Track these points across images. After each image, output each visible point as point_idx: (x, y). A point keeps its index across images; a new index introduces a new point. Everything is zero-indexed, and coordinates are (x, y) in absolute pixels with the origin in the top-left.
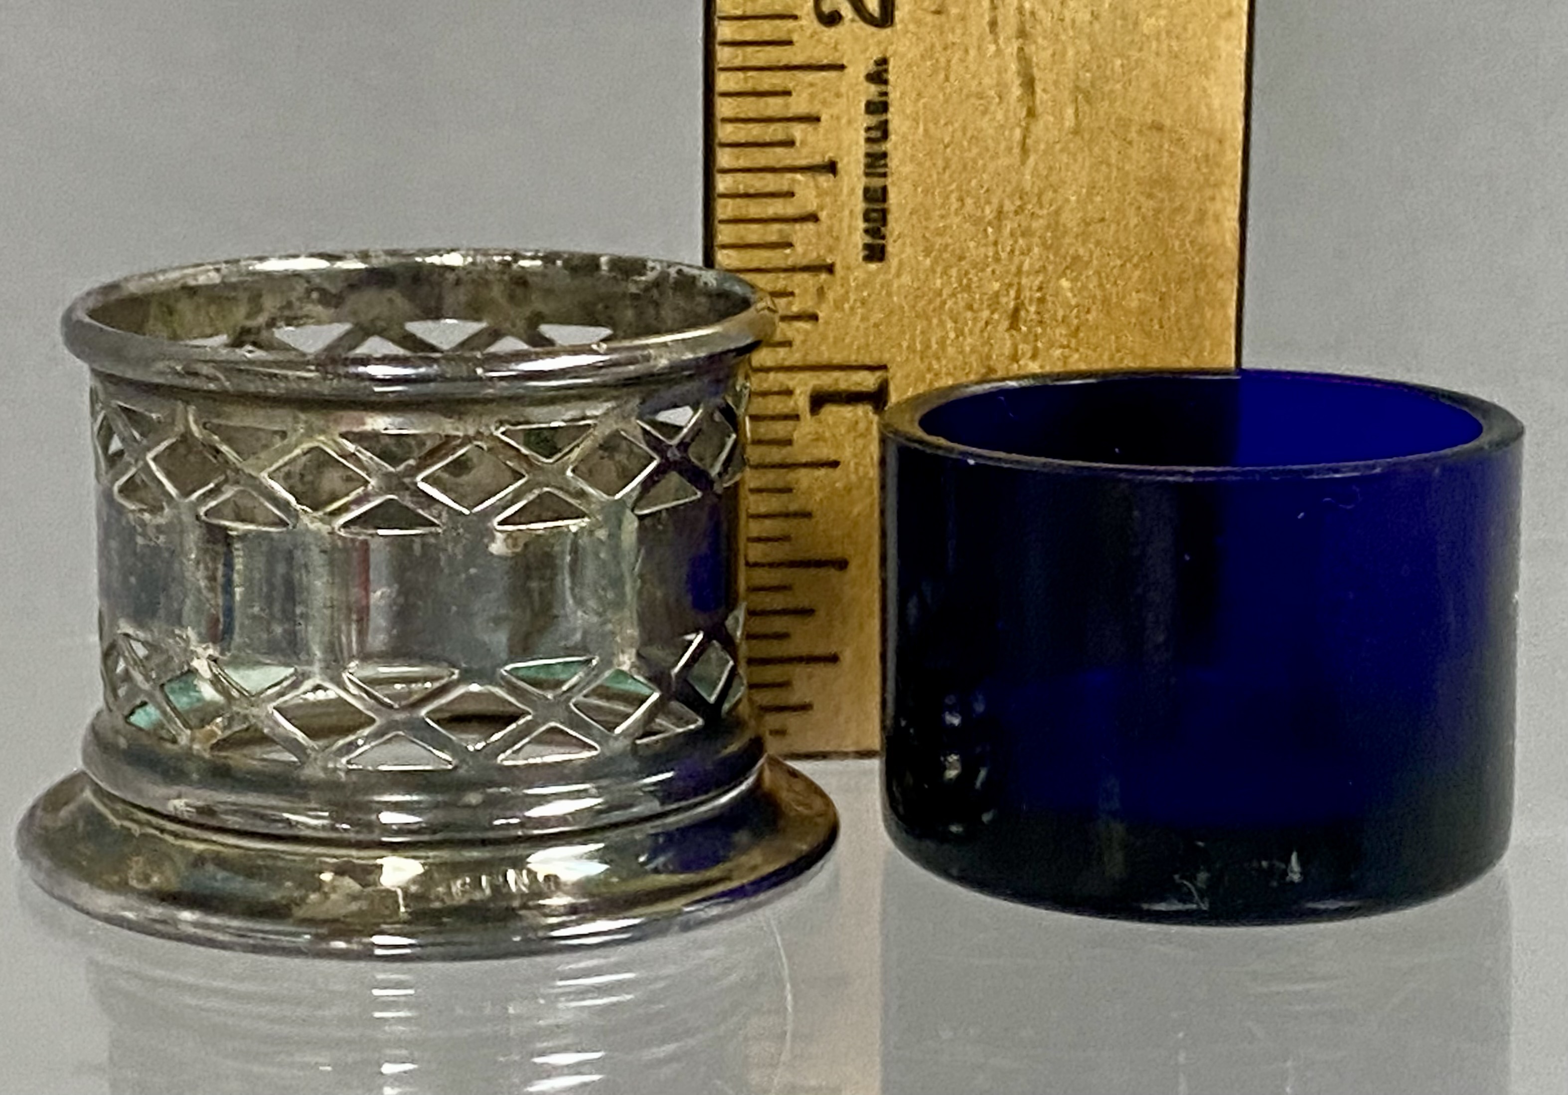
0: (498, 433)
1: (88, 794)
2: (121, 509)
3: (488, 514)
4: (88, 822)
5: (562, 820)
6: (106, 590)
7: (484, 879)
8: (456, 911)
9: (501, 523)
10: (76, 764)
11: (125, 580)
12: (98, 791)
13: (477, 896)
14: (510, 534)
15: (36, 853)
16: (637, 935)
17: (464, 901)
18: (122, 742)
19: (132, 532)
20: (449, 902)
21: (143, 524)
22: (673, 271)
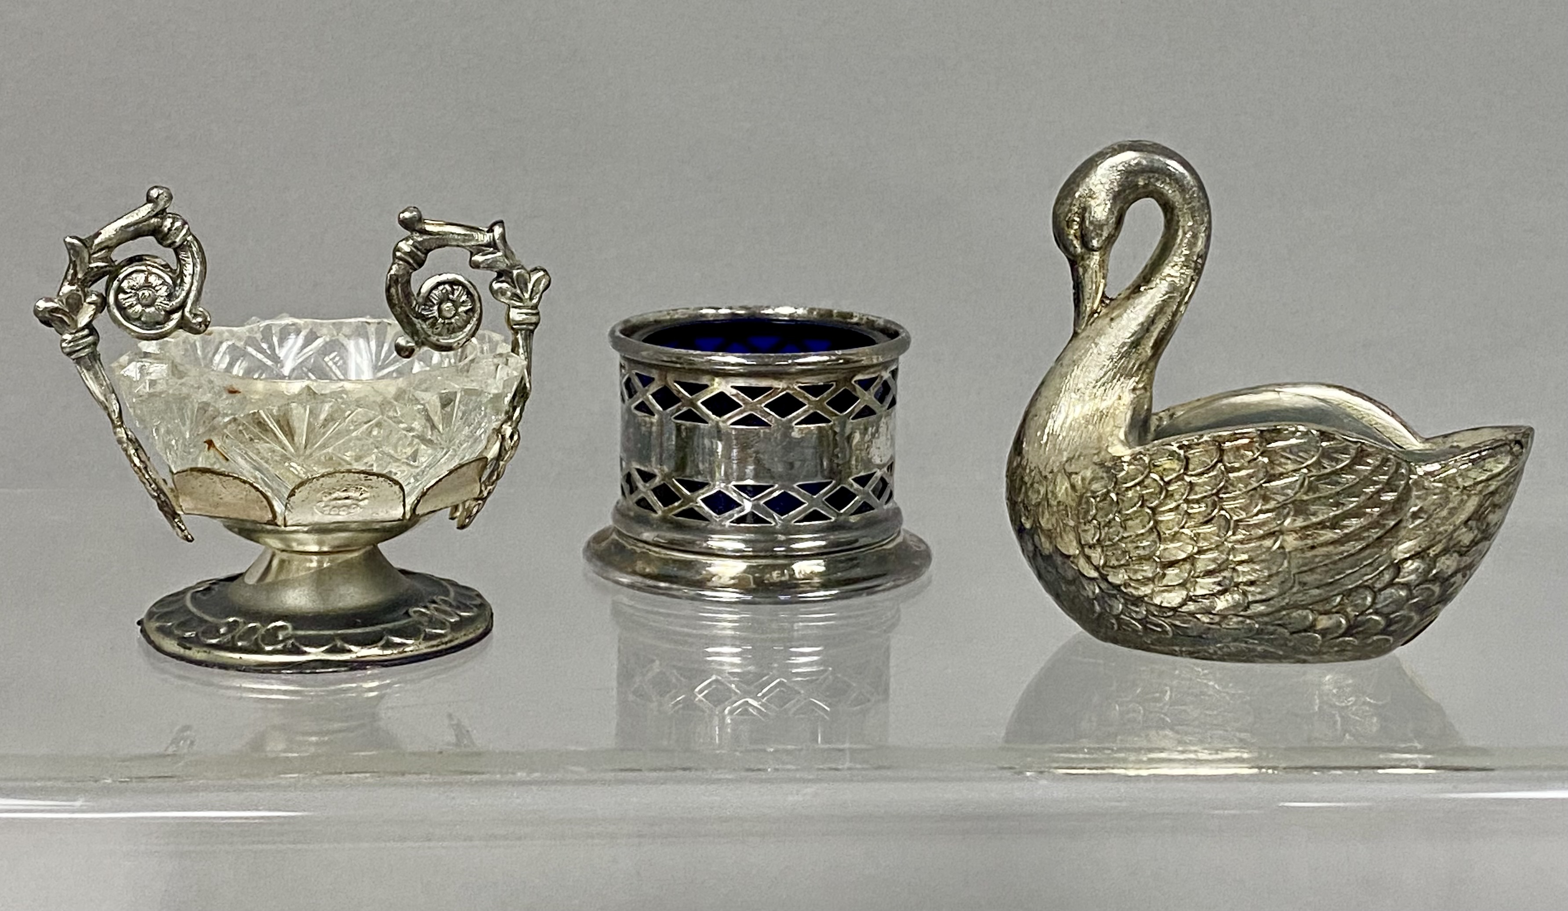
0: (796, 387)
1: (615, 536)
2: (635, 416)
3: (791, 421)
4: (616, 547)
5: (809, 549)
6: (625, 449)
7: (786, 571)
8: (773, 584)
9: (796, 424)
10: (608, 522)
11: (636, 444)
12: (619, 533)
13: (783, 579)
14: (800, 429)
15: (594, 560)
16: (836, 598)
17: (778, 580)
18: (632, 514)
19: (640, 425)
20: (771, 581)
21: (645, 422)
22: (865, 318)
